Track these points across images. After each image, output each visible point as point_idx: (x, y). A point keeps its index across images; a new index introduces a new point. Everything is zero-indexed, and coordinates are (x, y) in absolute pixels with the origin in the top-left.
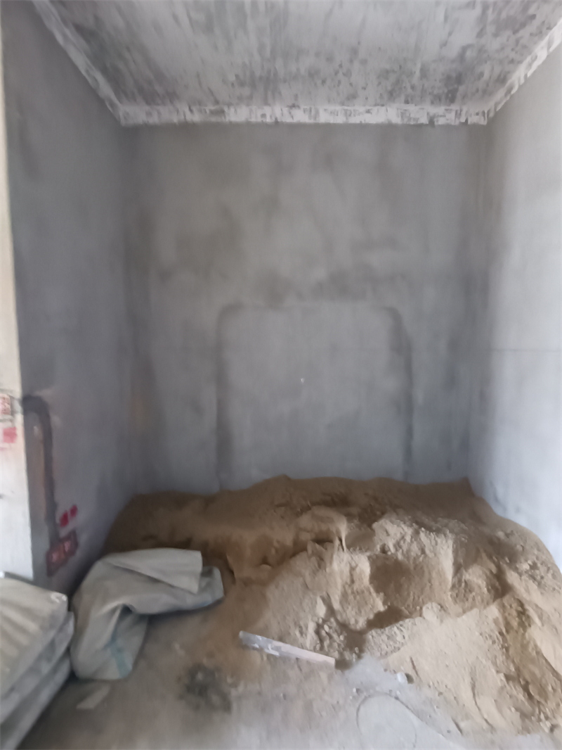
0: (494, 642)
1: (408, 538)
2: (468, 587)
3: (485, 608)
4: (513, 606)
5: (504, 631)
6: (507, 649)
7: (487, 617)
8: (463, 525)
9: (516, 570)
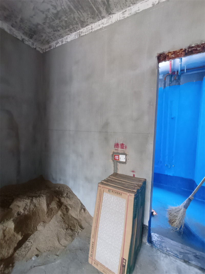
0: (61, 222)
1: (29, 204)
2: (52, 210)
3: (57, 213)
4: (64, 208)
5: (63, 217)
7: (58, 216)
9: (63, 197)
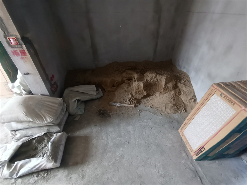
0: (172, 99)
1: (154, 77)
2: (168, 88)
3: (171, 92)
4: (178, 91)
6: (174, 100)
8: (169, 73)
9: (180, 83)
